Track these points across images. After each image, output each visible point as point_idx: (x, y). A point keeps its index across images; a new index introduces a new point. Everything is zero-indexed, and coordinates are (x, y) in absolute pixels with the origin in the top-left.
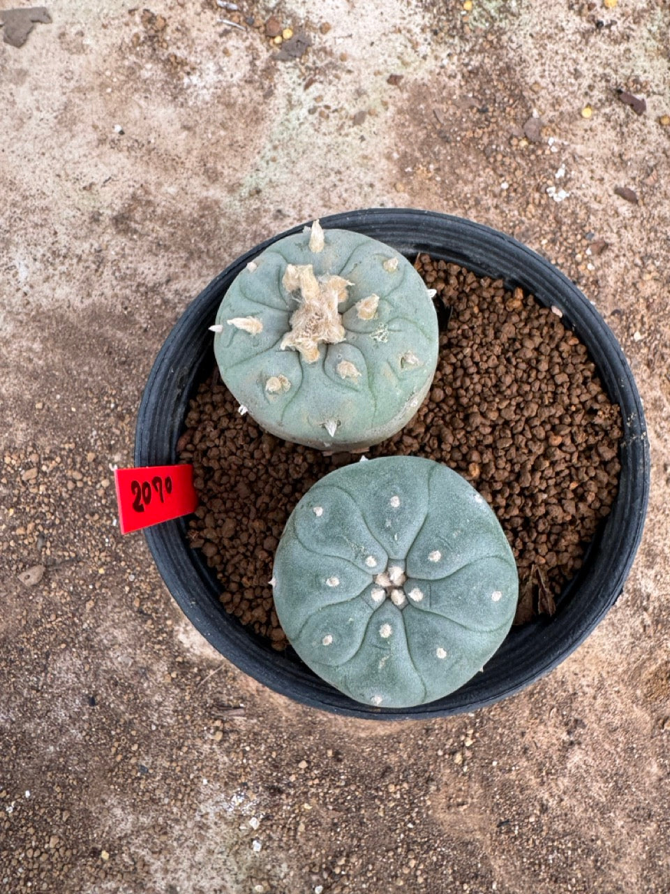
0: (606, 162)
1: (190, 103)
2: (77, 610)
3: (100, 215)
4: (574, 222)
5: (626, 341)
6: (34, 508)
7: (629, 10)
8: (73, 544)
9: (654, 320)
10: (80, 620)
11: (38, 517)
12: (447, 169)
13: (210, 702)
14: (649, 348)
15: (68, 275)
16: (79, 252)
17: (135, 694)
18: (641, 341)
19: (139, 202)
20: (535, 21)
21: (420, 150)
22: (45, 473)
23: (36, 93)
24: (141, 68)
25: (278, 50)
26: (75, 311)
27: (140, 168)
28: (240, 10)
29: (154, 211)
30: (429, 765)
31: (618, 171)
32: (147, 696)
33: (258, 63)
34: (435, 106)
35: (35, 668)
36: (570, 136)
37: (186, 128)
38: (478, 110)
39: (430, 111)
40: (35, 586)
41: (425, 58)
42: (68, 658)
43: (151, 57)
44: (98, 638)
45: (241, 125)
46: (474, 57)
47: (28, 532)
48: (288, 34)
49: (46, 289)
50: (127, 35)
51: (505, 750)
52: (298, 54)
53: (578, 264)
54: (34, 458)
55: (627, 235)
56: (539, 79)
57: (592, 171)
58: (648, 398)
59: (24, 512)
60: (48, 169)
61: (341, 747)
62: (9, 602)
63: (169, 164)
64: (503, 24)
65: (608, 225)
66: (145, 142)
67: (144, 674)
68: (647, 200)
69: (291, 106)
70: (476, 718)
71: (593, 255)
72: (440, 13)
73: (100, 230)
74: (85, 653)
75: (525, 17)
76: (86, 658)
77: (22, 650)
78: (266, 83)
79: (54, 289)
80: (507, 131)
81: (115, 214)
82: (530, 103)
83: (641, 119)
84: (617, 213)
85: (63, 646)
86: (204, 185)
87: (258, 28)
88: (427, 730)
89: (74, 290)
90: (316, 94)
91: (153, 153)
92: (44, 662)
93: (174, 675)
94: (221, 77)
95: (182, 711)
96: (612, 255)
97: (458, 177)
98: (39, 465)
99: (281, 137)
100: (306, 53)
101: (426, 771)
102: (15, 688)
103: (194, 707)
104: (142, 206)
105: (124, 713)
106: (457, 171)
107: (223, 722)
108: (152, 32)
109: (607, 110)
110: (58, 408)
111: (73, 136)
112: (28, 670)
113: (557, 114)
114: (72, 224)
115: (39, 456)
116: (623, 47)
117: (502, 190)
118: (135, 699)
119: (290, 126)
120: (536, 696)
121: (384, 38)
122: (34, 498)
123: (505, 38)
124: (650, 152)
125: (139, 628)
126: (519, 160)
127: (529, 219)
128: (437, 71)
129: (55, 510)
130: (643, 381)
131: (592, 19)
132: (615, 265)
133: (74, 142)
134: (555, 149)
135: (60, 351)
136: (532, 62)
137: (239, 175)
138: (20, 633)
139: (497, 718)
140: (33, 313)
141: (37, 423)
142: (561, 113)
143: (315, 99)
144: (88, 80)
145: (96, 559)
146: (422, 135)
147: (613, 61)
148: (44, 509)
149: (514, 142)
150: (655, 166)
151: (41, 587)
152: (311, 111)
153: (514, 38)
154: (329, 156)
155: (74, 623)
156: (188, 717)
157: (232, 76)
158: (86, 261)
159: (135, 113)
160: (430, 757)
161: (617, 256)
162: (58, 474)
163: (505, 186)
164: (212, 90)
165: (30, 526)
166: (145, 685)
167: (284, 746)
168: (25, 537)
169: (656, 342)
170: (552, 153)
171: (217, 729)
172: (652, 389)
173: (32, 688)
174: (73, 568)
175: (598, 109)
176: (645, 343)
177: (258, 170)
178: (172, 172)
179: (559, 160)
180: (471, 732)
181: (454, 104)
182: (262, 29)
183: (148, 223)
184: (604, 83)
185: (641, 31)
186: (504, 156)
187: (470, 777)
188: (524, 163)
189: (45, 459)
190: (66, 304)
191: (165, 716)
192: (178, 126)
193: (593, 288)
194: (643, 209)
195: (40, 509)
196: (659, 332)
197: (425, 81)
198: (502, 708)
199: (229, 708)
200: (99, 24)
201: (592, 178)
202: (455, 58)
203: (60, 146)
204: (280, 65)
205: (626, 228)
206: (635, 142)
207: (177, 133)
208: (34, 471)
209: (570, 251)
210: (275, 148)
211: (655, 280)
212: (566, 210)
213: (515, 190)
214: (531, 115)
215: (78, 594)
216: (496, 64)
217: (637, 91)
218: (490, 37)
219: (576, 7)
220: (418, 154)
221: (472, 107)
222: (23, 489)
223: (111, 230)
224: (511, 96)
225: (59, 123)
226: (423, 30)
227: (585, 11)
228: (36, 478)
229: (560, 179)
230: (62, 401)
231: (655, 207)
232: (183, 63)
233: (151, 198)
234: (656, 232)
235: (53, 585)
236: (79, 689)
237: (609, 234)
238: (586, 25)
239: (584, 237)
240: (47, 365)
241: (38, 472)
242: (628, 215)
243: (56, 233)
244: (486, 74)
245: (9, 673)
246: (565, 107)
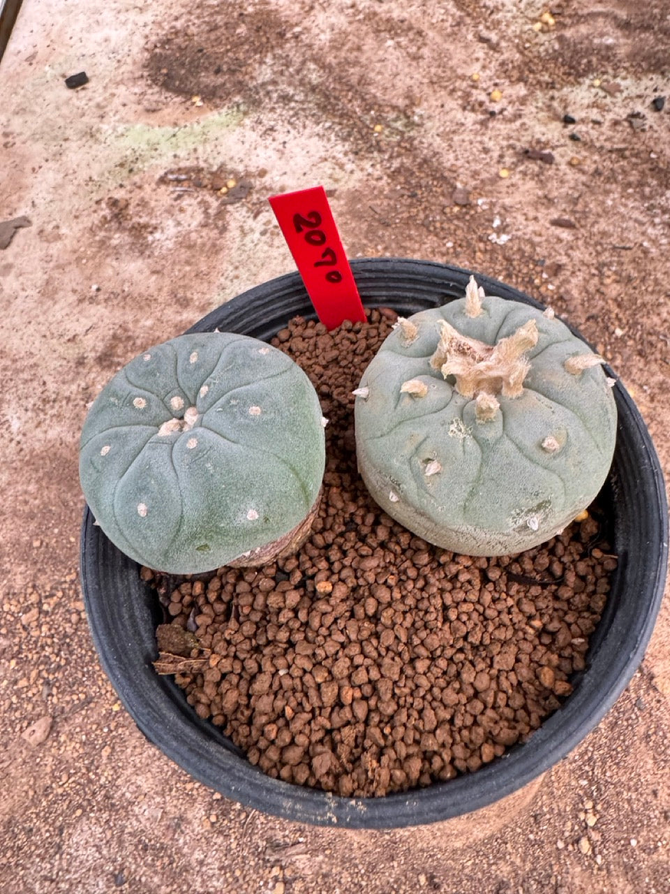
0: (536, 205)
1: (156, 254)
2: (93, 761)
3: (84, 358)
4: (523, 256)
5: (610, 339)
6: (37, 653)
7: (514, 97)
8: (82, 684)
9: (630, 315)
10: (96, 774)
11: (42, 663)
12: (393, 245)
13: (262, 844)
14: (635, 339)
15: (59, 416)
16: (67, 394)
17: (170, 857)
18: (624, 336)
19: (120, 340)
20: (438, 124)
21: (366, 237)
22: (47, 613)
23: (21, 278)
24: (110, 238)
25: (225, 198)
26: (67, 446)
27: (118, 313)
28: (189, 179)
29: (134, 344)
30: (551, 866)
31: (548, 208)
32: (184, 856)
33: (210, 211)
34: (370, 203)
35: (47, 851)
36: (495, 194)
37: (154, 272)
38: (409, 196)
39: (366, 208)
40: (41, 744)
41: (352, 172)
42: (86, 828)
43: (118, 228)
44: (119, 793)
45: (203, 259)
46: (394, 161)
47: (32, 681)
48: (231, 184)
49: (39, 433)
50: (96, 218)
51: (641, 821)
52: (243, 195)
53: (538, 288)
54: (34, 598)
55: (576, 255)
56: (455, 162)
57: (525, 214)
58: (652, 385)
59: (27, 661)
60: (35, 333)
61: (435, 868)
62: (12, 771)
63: (143, 303)
64: (412, 134)
65: (555, 251)
66: (119, 291)
67: (178, 825)
68: (583, 222)
69: (244, 233)
70: (591, 785)
71: (550, 277)
72: (356, 139)
73: (86, 371)
74: (105, 816)
75: (428, 124)
76: (107, 822)
77: (31, 830)
78: (220, 223)
79: (46, 432)
80: (440, 205)
81: (98, 354)
82: (452, 181)
83: (554, 166)
84: (560, 240)
85: (79, 812)
86: (177, 312)
87: (206, 186)
88: (535, 817)
89: (65, 428)
90: (265, 220)
91: (128, 299)
92: (57, 839)
93: (213, 819)
94: (180, 228)
95: (230, 866)
96: (568, 273)
97: (405, 248)
98: (40, 603)
99: (240, 259)
100: (250, 193)
101: (549, 876)
102: (25, 883)
103: (243, 857)
104: (121, 342)
105: (159, 886)
106: (404, 244)
107: (282, 868)
108: (116, 211)
109: (522, 168)
110: (57, 542)
111: (55, 303)
112: (38, 856)
113: (478, 182)
114: (59, 373)
115: (40, 595)
116: (518, 123)
117: (448, 248)
118: (171, 863)
119: (246, 249)
120: (653, 738)
121: (314, 168)
122: (36, 642)
123: (416, 142)
124: (570, 188)
125: (166, 768)
126: (456, 222)
127: (481, 264)
128: (365, 178)
129: (60, 650)
130: (641, 370)
131: (485, 112)
132: (574, 281)
133: (57, 307)
134: (485, 207)
135: (54, 487)
136: (444, 152)
137: (208, 296)
138: (27, 808)
139: (615, 780)
140: (27, 458)
141: (35, 563)
142: (482, 181)
143: (265, 224)
144: (66, 257)
145: (108, 695)
146: (364, 226)
147: (514, 134)
148: (48, 650)
149: (447, 210)
150: (580, 196)
151: (49, 743)
152: (263, 233)
153: (424, 140)
154: (286, 262)
155: (90, 781)
156: (238, 873)
157: (189, 225)
158: (75, 400)
159: (110, 272)
160: (550, 855)
161: (573, 273)
162: (62, 610)
163: (450, 245)
164: (174, 239)
165: (34, 674)
166: (181, 841)
167: (364, 883)
168: (29, 688)
169: (640, 333)
170: (484, 211)
171: (276, 879)
172: (653, 375)
173: (45, 878)
174: (84, 712)
175: (514, 169)
176: (629, 337)
177: (223, 289)
178: (147, 309)
179: (492, 214)
180: (589, 805)
181: (386, 197)
182: (209, 186)
183: (129, 354)
184: (511, 151)
185: (530, 109)
186: (442, 223)
187: (608, 871)
188: (461, 224)
189: (46, 597)
190: (59, 442)
191: (210, 877)
192: (147, 272)
193: (560, 303)
194: (582, 230)
195: (43, 654)
196: (639, 324)
197: (357, 188)
198: (617, 764)
199: (286, 846)
200: (71, 216)
201: (526, 219)
202: (378, 166)
203: (44, 313)
204: (230, 208)
205: (571, 248)
206: (555, 184)
207: (148, 278)
208: (35, 611)
209: (527, 279)
210: (236, 268)
211: (617, 282)
212: (512, 249)
213: (460, 246)
214: (455, 188)
215: (92, 743)
216: (414, 161)
217: (542, 149)
218: (403, 144)
219: (469, 108)
220: (365, 241)
221: (402, 196)
222: (24, 635)
223: (97, 369)
224: (433, 179)
225: (43, 295)
226: (346, 154)
227: (477, 107)
228: (37, 620)
229: (498, 227)
230: (61, 534)
231: (592, 225)
232: (145, 226)
233: (130, 334)
234: (601, 244)
235: (62, 738)
236: (102, 866)
237: (558, 258)
238: (481, 117)
239: (536, 265)
240: (43, 503)
241: (40, 613)
242: (570, 238)
243: (44, 383)
244: (407, 170)
245: (17, 865)
246: (484, 175)
